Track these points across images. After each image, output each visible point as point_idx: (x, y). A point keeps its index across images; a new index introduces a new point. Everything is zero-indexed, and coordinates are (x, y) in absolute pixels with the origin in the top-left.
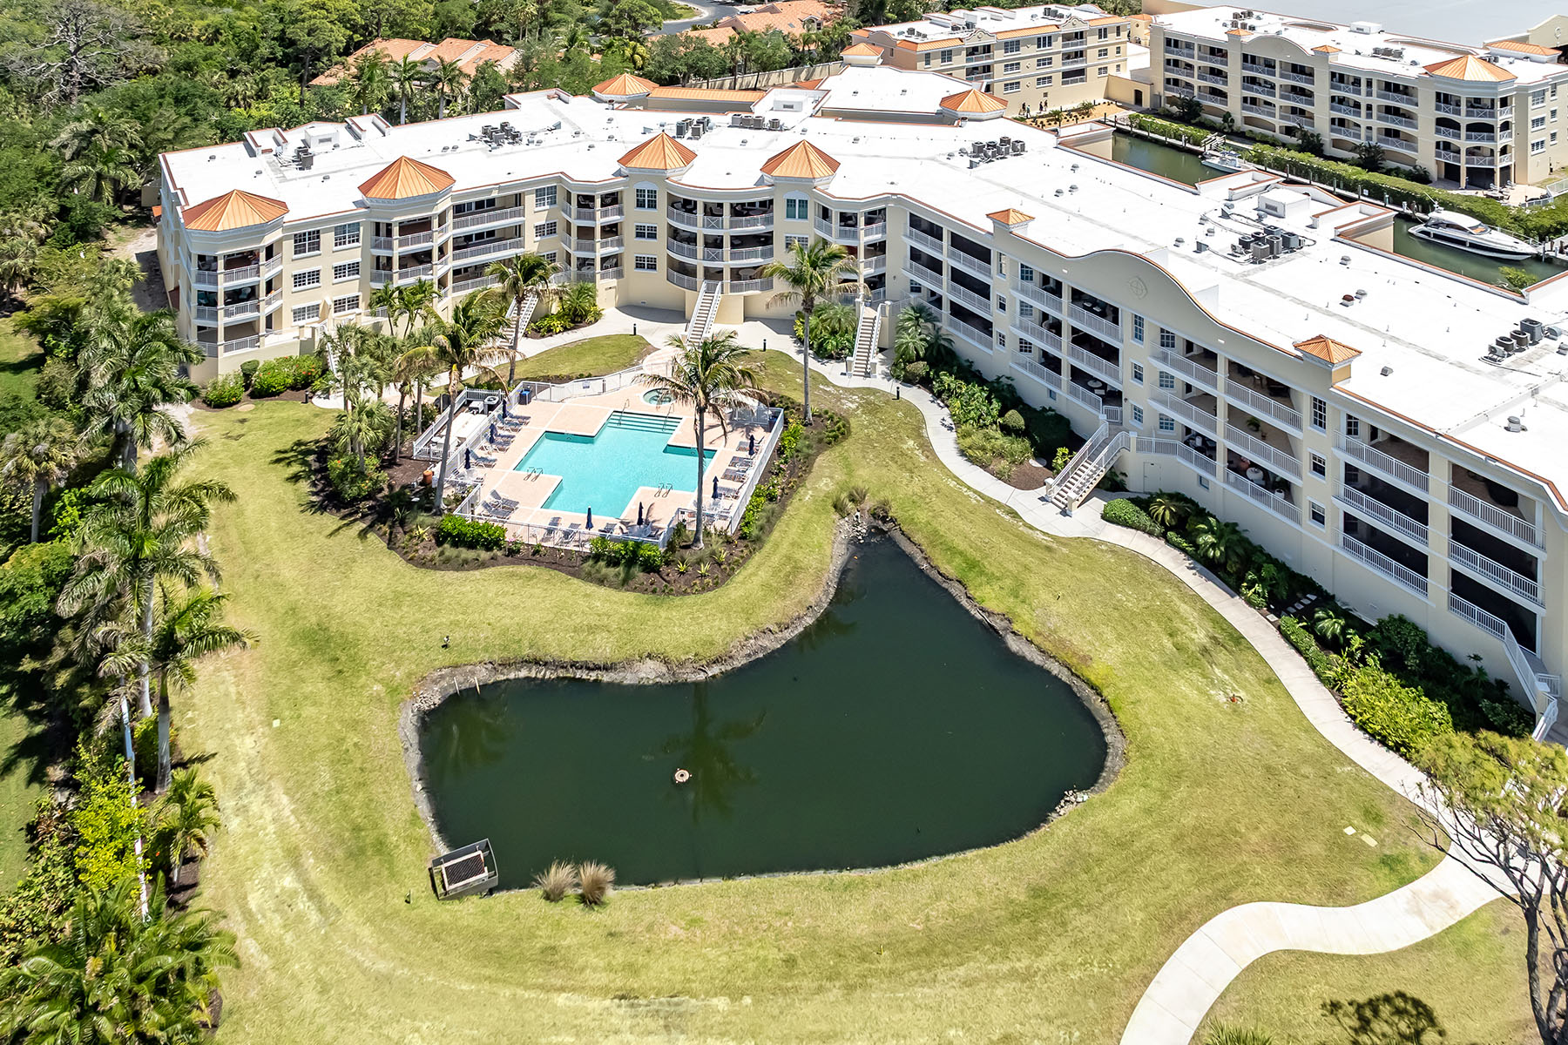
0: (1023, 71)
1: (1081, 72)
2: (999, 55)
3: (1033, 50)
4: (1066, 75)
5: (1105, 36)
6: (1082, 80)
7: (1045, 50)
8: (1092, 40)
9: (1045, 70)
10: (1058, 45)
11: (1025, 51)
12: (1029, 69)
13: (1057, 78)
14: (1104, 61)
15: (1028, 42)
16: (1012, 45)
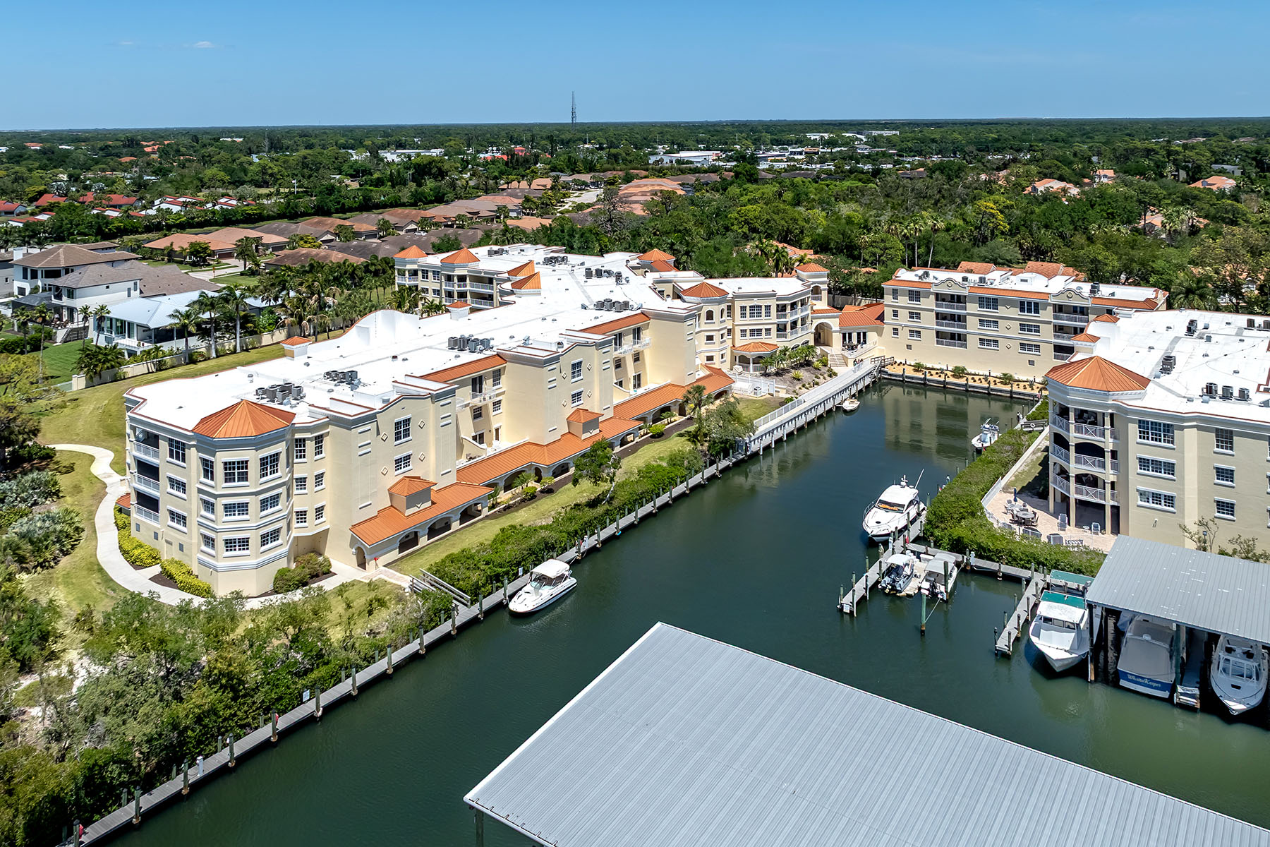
0: (1001, 331)
2: (972, 308)
3: (1015, 312)
4: (1061, 349)
7: (1032, 316)
9: (1030, 337)
10: (1047, 314)
11: (1002, 311)
12: (1009, 330)
13: (1048, 350)
15: (1009, 303)
16: (989, 302)
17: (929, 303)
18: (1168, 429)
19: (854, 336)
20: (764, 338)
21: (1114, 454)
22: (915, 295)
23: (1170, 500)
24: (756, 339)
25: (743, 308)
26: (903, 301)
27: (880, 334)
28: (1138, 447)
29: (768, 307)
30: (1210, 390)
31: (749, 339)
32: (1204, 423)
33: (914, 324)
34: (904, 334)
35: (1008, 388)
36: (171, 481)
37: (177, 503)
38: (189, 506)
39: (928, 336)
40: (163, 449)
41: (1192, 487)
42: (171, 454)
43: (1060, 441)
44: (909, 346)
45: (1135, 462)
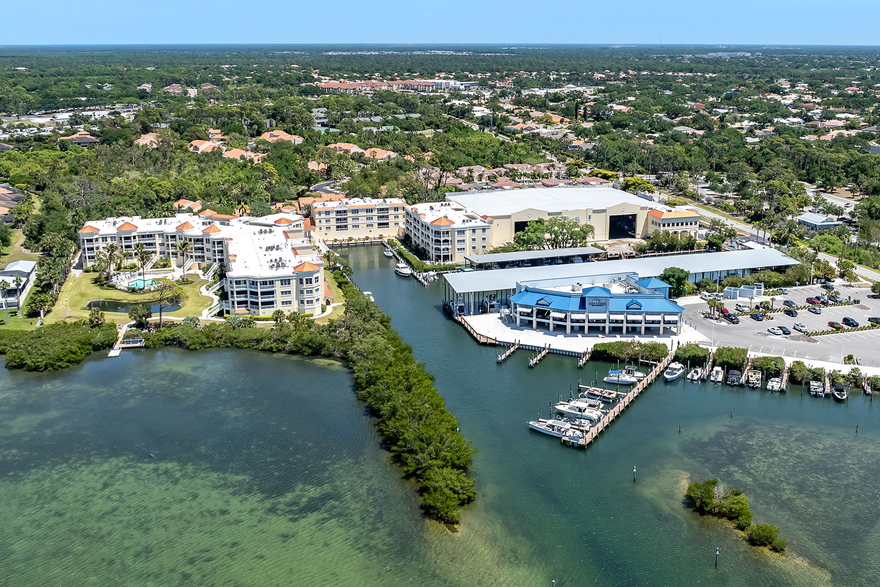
0: (360, 221)
1: (387, 224)
2: (350, 214)
3: (365, 213)
4: (379, 224)
5: (397, 210)
6: (387, 227)
7: (369, 214)
8: (391, 212)
9: (369, 222)
10: (375, 213)
11: (360, 214)
12: (363, 221)
13: (376, 225)
14: (397, 220)
15: (362, 210)
16: (355, 211)
17: (333, 215)
18: (464, 231)
21: (451, 241)
22: (328, 213)
23: (464, 249)
26: (323, 216)
27: (314, 231)
28: (458, 237)
30: (464, 221)
32: (470, 229)
33: (328, 224)
34: (324, 229)
35: (369, 241)
36: (282, 293)
37: (286, 298)
38: (292, 297)
39: (334, 228)
40: (278, 284)
41: (468, 245)
42: (282, 284)
43: (438, 241)
44: (326, 234)
45: (456, 241)
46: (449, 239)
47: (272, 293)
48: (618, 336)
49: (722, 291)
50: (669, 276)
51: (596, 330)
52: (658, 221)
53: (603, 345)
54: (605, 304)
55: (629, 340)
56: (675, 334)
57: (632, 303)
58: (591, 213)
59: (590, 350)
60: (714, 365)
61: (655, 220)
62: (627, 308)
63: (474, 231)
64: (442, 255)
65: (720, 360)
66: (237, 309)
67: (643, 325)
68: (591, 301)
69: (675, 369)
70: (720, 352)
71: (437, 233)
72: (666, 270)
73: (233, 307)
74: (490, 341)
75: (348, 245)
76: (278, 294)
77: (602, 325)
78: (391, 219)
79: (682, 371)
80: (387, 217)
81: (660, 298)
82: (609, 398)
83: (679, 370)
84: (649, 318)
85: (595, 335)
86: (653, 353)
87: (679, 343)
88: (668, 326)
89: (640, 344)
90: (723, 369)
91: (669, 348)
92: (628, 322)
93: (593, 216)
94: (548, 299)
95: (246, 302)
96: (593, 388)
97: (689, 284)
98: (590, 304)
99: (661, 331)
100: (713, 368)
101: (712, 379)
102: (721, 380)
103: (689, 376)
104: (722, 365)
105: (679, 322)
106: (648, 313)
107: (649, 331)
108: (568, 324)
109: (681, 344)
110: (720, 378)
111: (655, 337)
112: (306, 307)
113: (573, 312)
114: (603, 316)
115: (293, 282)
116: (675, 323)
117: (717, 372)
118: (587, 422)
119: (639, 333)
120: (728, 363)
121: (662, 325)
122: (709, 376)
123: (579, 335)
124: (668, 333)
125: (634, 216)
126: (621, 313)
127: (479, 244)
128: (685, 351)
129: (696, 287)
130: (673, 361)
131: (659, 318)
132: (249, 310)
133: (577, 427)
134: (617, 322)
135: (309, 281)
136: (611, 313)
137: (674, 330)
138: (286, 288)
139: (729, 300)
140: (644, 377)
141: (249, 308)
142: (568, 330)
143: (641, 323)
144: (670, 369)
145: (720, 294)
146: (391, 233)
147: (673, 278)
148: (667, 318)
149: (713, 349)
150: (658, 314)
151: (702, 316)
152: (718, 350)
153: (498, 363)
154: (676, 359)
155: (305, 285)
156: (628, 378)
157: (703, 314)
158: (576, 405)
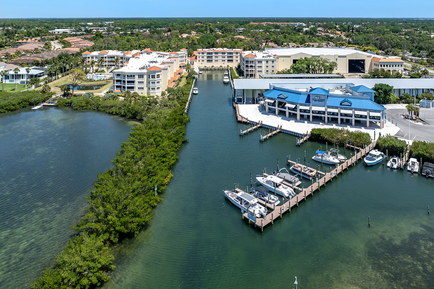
0: (219, 58)
1: (232, 60)
2: (214, 54)
3: (221, 55)
4: (228, 60)
5: (237, 54)
6: (232, 62)
7: (224, 55)
8: (234, 54)
9: (223, 59)
10: (226, 54)
11: (219, 55)
12: (220, 58)
13: (226, 61)
14: (237, 59)
15: (220, 53)
16: (216, 53)
17: (206, 54)
18: (261, 61)
19: (192, 62)
20: (183, 62)
21: (254, 66)
22: (203, 53)
23: (261, 71)
24: (182, 62)
25: (180, 56)
26: (201, 55)
27: (196, 62)
28: (258, 65)
29: (184, 56)
30: (263, 57)
31: (181, 63)
32: (265, 60)
33: (203, 59)
34: (201, 61)
35: (222, 68)
36: (139, 82)
37: (141, 86)
38: (144, 85)
39: (206, 61)
40: (137, 77)
41: (264, 69)
42: (139, 77)
43: (247, 66)
44: (202, 64)
45: (257, 67)
46: (253, 65)
47: (133, 82)
48: (334, 125)
49: (418, 102)
50: (378, 89)
51: (318, 119)
52: (378, 64)
53: (319, 130)
54: (324, 100)
55: (340, 128)
56: (379, 127)
57: (345, 101)
58: (337, 57)
59: (309, 133)
60: (410, 157)
61: (376, 63)
62: (341, 104)
63: (267, 62)
64: (249, 74)
65: (416, 153)
66: (115, 90)
67: (353, 119)
68: (314, 98)
69: (375, 156)
70: (416, 145)
71: (247, 62)
72: (376, 84)
73: (114, 89)
74: (244, 120)
75: (211, 69)
76: (136, 83)
77: (323, 115)
78: (234, 58)
79: (381, 158)
80: (233, 57)
81: (367, 99)
82: (309, 176)
83: (378, 157)
84: (357, 112)
85: (317, 122)
86: (358, 140)
87: (380, 134)
88: (373, 121)
89: (348, 132)
90: (419, 160)
91: (372, 137)
92: (341, 115)
93: (339, 59)
94: (285, 95)
95: (120, 87)
96: (299, 164)
97: (394, 96)
98: (313, 99)
99: (368, 124)
100: (409, 158)
101: (409, 169)
102: (417, 171)
103: (389, 164)
104: (418, 157)
105: (381, 118)
106: (356, 109)
107: (358, 123)
108: (298, 113)
109: (382, 135)
110: (416, 168)
111: (363, 128)
112: (151, 92)
113: (301, 105)
114: (322, 109)
115: (145, 77)
116: (378, 118)
117: (413, 164)
118: (276, 198)
119: (351, 125)
120: (423, 156)
121: (368, 120)
122: (406, 165)
123: (306, 122)
124: (373, 126)
125: (364, 61)
126: (336, 108)
127: (270, 69)
128: (385, 141)
129: (399, 98)
130: (375, 148)
131: (365, 113)
132: (121, 91)
133: (264, 203)
134: (333, 114)
135: (153, 77)
136: (329, 107)
137: (379, 124)
138: (141, 80)
139: (424, 109)
140: (345, 160)
141: (122, 90)
142: (298, 117)
143: (351, 116)
144: (371, 155)
145: (417, 104)
146: (234, 65)
147: (381, 89)
148: (372, 114)
149: (410, 142)
150: (365, 110)
151: (402, 117)
152: (414, 143)
153: (240, 135)
154: (377, 147)
155: (151, 79)
156: (331, 159)
157: (404, 116)
158: (272, 180)
